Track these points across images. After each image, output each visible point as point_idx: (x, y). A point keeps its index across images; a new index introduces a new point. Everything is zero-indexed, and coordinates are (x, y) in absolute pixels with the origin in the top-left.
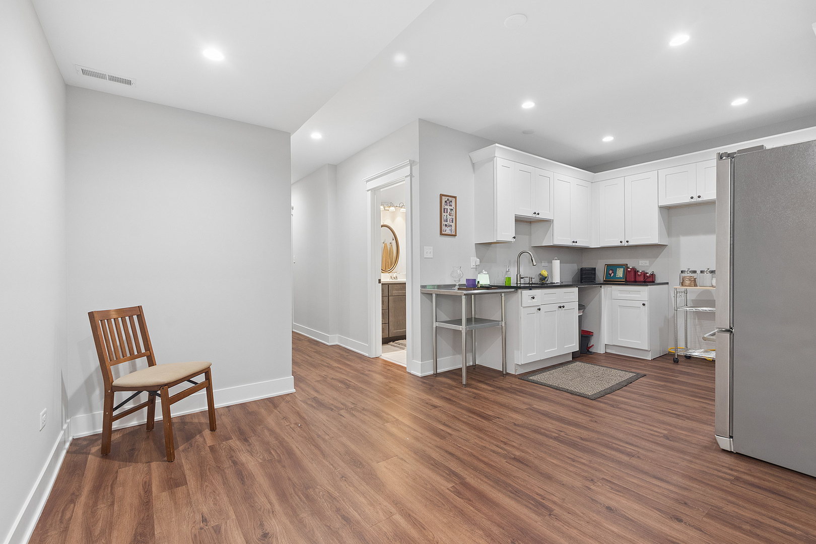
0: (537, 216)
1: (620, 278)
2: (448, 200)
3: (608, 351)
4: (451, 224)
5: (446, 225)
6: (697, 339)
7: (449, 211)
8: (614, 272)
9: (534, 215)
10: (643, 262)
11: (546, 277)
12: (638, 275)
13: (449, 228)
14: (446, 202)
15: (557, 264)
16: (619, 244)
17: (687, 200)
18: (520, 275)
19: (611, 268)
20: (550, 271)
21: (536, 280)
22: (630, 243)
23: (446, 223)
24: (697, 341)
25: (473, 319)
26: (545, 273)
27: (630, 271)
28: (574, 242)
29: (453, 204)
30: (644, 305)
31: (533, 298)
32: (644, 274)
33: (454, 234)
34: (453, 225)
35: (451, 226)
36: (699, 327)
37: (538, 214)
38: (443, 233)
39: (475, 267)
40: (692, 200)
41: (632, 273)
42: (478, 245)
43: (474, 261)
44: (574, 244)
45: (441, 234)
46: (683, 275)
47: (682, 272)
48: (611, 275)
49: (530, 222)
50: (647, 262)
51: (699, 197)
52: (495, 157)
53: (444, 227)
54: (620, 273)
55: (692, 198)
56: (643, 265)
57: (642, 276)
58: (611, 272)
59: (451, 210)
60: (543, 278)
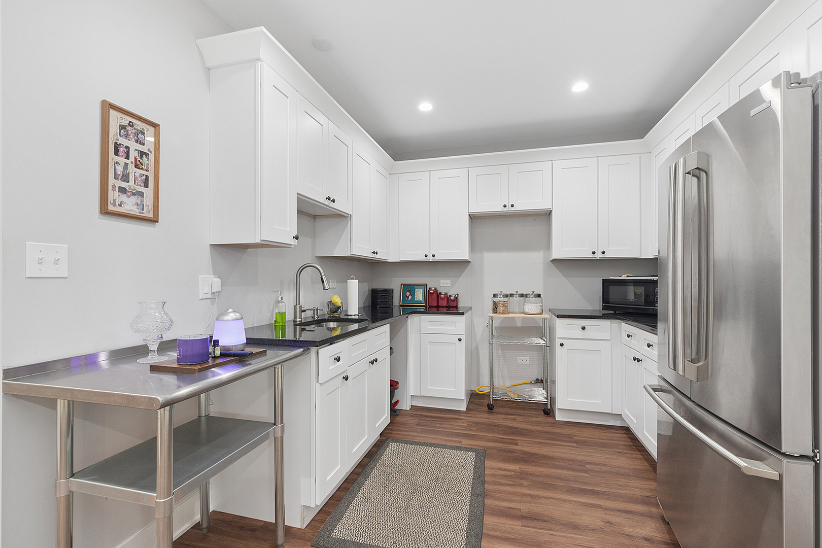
0: (332, 205)
1: (420, 302)
2: (131, 124)
3: (415, 404)
4: (142, 189)
5: (122, 190)
6: (500, 373)
7: (133, 154)
8: (413, 294)
9: (327, 202)
10: (444, 281)
11: (339, 308)
12: (441, 298)
13: (134, 199)
14: (122, 127)
15: (354, 285)
16: (424, 258)
17: (498, 208)
18: (301, 307)
19: (409, 288)
20: (345, 296)
21: (325, 312)
22: (437, 258)
23: (124, 185)
24: (501, 375)
25: (203, 419)
26: (337, 300)
27: (433, 293)
28: (374, 253)
29: (150, 139)
30: (460, 340)
31: (338, 359)
32: (448, 298)
33: (151, 215)
34: (149, 192)
35: (141, 194)
36: (502, 359)
37: (334, 201)
38: (111, 208)
39: (209, 296)
40: (505, 209)
41: (435, 296)
42: (218, 248)
43: (209, 282)
44: (374, 256)
45: (105, 211)
46: (496, 300)
47: (495, 296)
48: (408, 299)
49: (315, 217)
50: (449, 281)
51: (512, 206)
52: (259, 60)
53: (113, 195)
54: (419, 295)
55: (505, 206)
56: (445, 285)
57: (446, 299)
58: (408, 294)
59: (142, 154)
60: (334, 309)
